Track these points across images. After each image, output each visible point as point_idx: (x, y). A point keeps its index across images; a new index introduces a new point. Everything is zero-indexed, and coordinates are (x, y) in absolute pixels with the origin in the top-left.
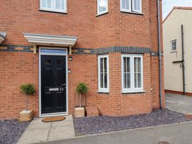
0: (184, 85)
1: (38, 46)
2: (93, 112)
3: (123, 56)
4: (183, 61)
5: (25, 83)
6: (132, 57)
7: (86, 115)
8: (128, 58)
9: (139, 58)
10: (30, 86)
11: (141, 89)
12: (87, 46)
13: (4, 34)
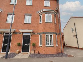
0: (78, 45)
1: (23, 33)
2: (37, 52)
3: (46, 35)
4: (76, 35)
5: (18, 43)
6: (49, 35)
7: (34, 53)
8: (48, 36)
9: (52, 36)
10: (19, 43)
11: (52, 45)
12: (36, 32)
13: (15, 30)
